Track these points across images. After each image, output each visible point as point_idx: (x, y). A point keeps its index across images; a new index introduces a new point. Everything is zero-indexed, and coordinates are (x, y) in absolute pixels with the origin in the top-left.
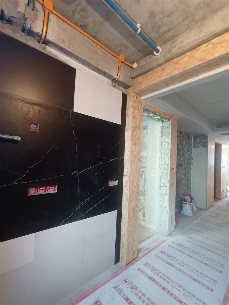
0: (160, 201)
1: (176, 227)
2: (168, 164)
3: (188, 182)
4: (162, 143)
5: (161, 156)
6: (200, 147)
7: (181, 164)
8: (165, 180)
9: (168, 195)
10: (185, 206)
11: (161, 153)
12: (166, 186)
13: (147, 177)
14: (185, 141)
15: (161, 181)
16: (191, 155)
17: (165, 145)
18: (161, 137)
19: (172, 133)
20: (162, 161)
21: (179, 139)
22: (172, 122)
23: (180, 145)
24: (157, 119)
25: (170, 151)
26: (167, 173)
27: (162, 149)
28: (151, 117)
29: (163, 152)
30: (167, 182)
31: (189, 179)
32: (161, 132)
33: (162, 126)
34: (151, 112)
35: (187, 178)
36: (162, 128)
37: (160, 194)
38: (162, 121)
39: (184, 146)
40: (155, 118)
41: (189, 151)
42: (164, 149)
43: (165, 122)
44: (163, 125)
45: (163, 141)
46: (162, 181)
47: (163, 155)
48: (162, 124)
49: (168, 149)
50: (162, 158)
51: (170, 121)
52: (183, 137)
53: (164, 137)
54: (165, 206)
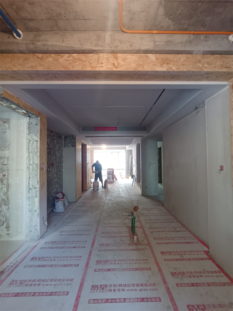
0: (29, 205)
1: (48, 227)
2: (37, 163)
3: (60, 180)
4: (30, 141)
5: (29, 155)
6: (70, 146)
7: (53, 163)
8: (35, 181)
9: (39, 197)
10: (58, 204)
11: (28, 152)
12: (35, 188)
13: (11, 181)
14: (56, 141)
15: (29, 184)
16: (62, 154)
17: (33, 143)
18: (29, 135)
19: (41, 131)
20: (30, 161)
21: (50, 138)
22: (40, 120)
23: (52, 144)
24: (23, 113)
25: (39, 150)
26: (36, 173)
27: (30, 147)
28: (14, 109)
29: (31, 151)
30: (36, 183)
31: (61, 177)
32: (27, 128)
33: (29, 122)
34: (13, 103)
35: (59, 176)
36: (29, 124)
37: (29, 197)
38: (29, 116)
39: (56, 146)
40: (20, 111)
41: (60, 150)
42: (33, 148)
43: (32, 118)
44: (31, 122)
45: (30, 139)
46: (31, 183)
47: (31, 154)
48: (28, 120)
49: (37, 148)
50: (30, 158)
51: (39, 118)
52: (54, 136)
53: (32, 134)
54: (35, 209)
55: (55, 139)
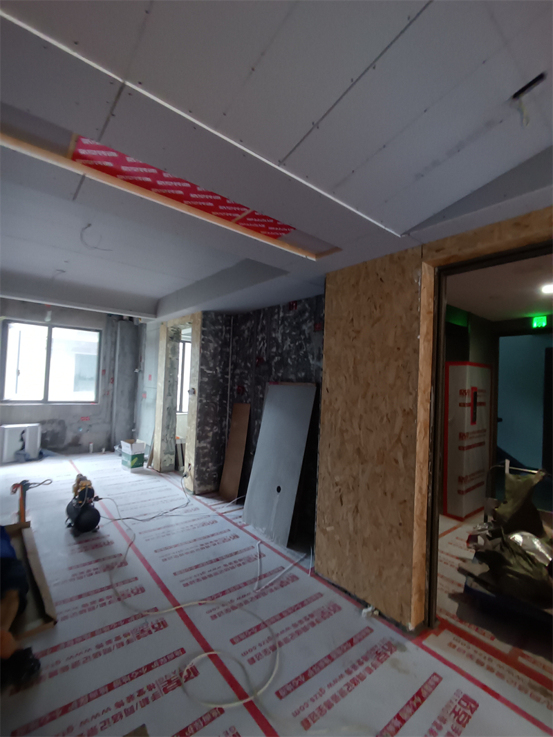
14: (310, 324)
23: (289, 340)
39: (308, 340)
52: (302, 312)
55: (304, 322)
